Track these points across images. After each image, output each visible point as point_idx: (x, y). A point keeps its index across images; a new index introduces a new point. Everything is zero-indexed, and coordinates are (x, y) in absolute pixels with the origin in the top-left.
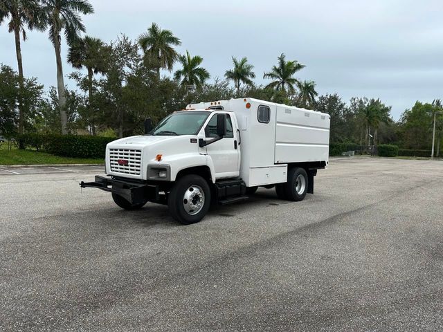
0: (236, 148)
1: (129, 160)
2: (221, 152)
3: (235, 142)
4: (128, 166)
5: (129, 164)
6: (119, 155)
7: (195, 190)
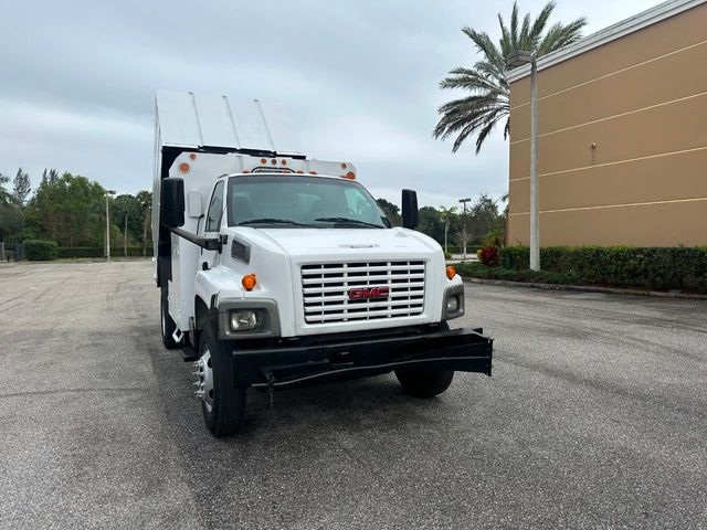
1: (391, 285)
4: (386, 300)
5: (392, 294)
6: (346, 279)
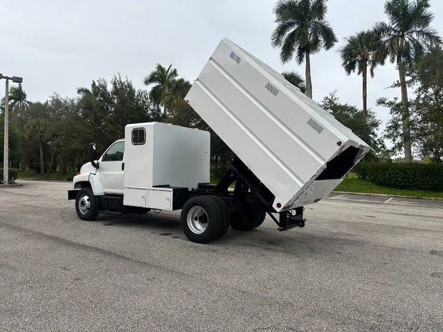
0: (123, 169)
2: (110, 173)
3: (123, 164)
7: (86, 198)
